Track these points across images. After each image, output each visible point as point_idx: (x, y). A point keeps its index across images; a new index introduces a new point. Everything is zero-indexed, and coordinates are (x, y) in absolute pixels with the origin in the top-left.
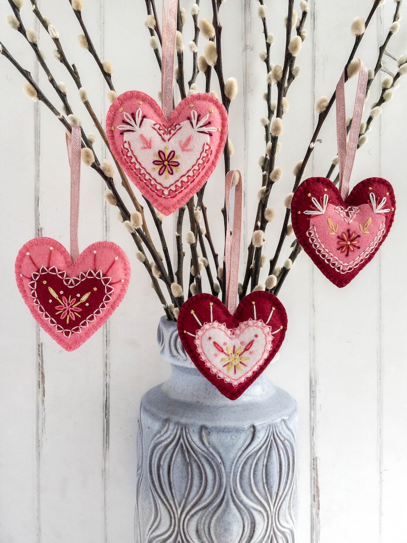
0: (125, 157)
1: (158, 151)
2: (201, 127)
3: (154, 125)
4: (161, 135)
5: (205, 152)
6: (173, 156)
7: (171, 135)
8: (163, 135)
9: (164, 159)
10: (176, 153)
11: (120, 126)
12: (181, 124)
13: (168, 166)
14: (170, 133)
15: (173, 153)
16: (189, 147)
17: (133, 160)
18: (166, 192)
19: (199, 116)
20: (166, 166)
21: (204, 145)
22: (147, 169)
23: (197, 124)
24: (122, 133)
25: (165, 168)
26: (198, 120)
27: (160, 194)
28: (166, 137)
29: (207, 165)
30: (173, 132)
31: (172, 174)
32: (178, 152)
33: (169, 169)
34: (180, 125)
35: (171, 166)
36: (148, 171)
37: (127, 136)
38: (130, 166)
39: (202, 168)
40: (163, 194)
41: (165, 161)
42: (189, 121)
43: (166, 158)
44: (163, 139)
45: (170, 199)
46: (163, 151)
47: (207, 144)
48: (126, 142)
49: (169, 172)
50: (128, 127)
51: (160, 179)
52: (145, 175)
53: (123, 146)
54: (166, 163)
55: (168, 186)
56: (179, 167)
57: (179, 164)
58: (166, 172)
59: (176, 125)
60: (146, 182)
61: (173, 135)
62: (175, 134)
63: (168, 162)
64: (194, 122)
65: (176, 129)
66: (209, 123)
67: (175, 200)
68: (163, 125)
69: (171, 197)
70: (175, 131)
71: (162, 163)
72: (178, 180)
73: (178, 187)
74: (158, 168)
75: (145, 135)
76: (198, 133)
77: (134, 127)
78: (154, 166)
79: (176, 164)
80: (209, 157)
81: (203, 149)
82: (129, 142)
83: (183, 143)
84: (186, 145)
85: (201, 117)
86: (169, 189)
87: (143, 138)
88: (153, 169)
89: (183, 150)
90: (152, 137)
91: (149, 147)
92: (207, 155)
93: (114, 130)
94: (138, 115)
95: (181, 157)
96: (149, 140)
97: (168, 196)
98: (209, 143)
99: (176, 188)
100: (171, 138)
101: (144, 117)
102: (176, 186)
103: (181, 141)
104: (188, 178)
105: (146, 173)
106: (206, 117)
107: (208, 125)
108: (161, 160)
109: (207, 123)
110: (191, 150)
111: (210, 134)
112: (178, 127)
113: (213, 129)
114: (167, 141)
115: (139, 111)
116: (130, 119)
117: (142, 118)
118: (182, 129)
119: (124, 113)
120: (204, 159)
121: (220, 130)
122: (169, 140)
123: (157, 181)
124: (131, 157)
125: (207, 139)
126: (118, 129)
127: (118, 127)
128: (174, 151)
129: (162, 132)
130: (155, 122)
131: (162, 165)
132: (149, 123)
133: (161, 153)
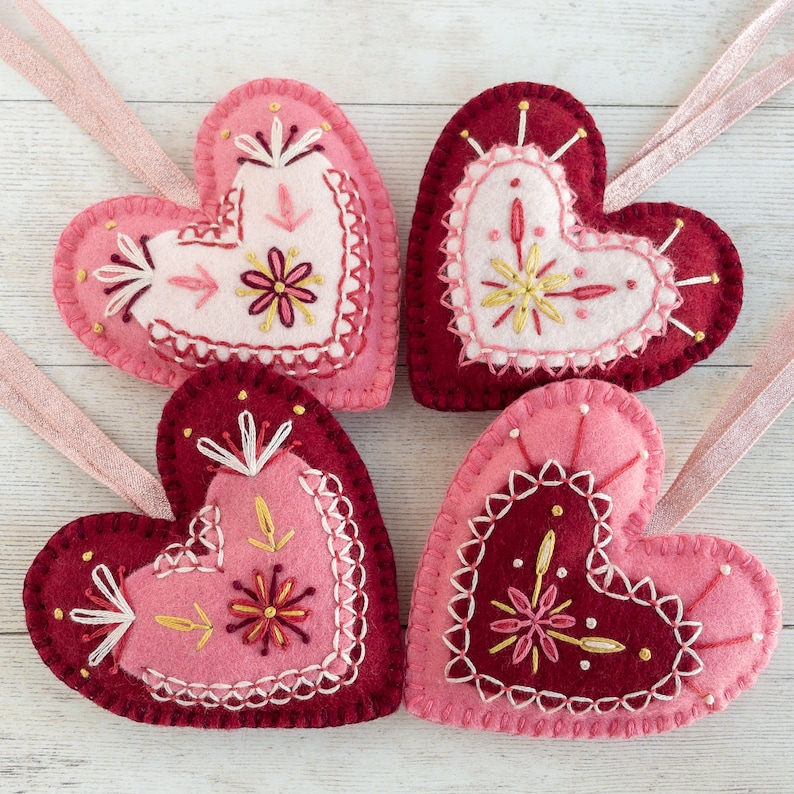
0: (178, 359)
1: (239, 278)
3: (180, 237)
4: (213, 245)
5: (342, 191)
6: (282, 260)
7: (236, 224)
8: (217, 241)
9: (266, 284)
10: (280, 248)
11: (107, 309)
12: (233, 186)
13: (288, 290)
14: (231, 223)
15: (276, 255)
16: (298, 213)
17: (202, 348)
18: (337, 350)
19: (259, 136)
20: (285, 295)
21: (324, 178)
23: (269, 153)
24: (127, 317)
25: (289, 301)
26: (266, 145)
27: (329, 368)
28: (229, 236)
30: (233, 216)
31: (314, 298)
32: (284, 241)
33: (300, 294)
34: (235, 190)
35: (298, 285)
36: (256, 342)
37: (142, 313)
39: (365, 230)
40: (332, 361)
41: (273, 283)
42: (247, 164)
43: (271, 276)
45: (360, 358)
46: (252, 268)
47: (330, 171)
48: (150, 326)
49: (306, 301)
50: (128, 292)
51: (298, 335)
52: (256, 357)
53: (154, 341)
54: (280, 287)
55: (330, 335)
56: (315, 270)
57: (309, 265)
58: (297, 306)
59: (226, 199)
61: (240, 220)
62: (241, 214)
63: (283, 280)
64: (260, 154)
65: (232, 205)
66: (294, 130)
68: (200, 223)
69: (358, 354)
70: (236, 207)
71: (271, 295)
72: (339, 302)
73: (352, 314)
74: (272, 314)
75: (178, 272)
76: (289, 167)
77: (138, 279)
78: (260, 318)
79: (303, 272)
80: (357, 196)
81: (332, 189)
82: (157, 321)
83: (278, 215)
84: (288, 212)
85: (265, 133)
86: (337, 337)
87: (179, 281)
88: (262, 328)
89: (290, 228)
90: (199, 263)
91: (212, 287)
92: (352, 196)
93: (104, 329)
94: (128, 248)
95: (298, 247)
96: (198, 275)
97: (349, 355)
98: (332, 167)
99: (349, 321)
100: (241, 230)
101: (143, 241)
102: (346, 317)
103: (270, 217)
104: (356, 277)
105: (256, 352)
106: (274, 126)
107: (296, 137)
108: (265, 291)
109: (289, 133)
110: (308, 213)
111: (318, 148)
112: (234, 197)
113: (313, 135)
114: (239, 242)
115: (123, 240)
116: (119, 273)
117: (141, 249)
118: (246, 194)
119: (95, 273)
120: (351, 208)
121: (330, 127)
122: (241, 235)
123: (297, 345)
124: (192, 347)
125: (320, 162)
126: (109, 317)
127: (107, 314)
128: (274, 249)
129: (209, 237)
130: (174, 233)
131: (276, 299)
132: (164, 243)
133: (250, 278)
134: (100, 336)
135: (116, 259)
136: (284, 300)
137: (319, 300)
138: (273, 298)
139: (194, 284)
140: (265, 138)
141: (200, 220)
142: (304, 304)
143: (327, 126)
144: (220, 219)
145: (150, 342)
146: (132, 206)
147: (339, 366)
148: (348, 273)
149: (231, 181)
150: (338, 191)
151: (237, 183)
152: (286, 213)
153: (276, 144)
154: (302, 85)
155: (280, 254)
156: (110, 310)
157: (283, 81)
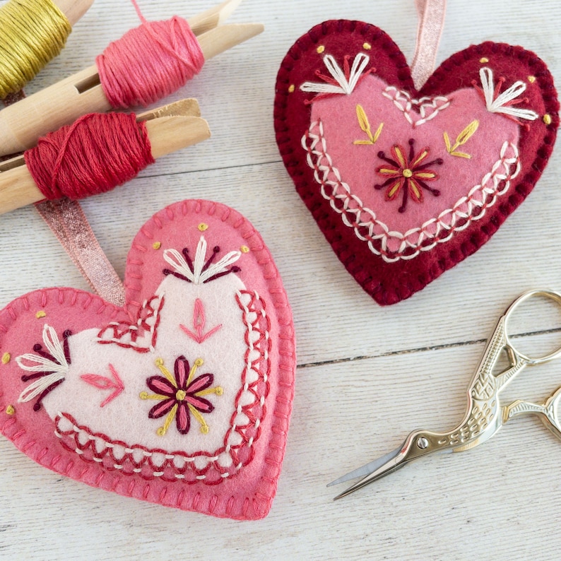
0: (78, 451)
1: (144, 382)
2: (205, 268)
3: (99, 335)
4: (128, 346)
5: (251, 310)
6: (187, 369)
7: (152, 329)
8: (133, 344)
9: (170, 390)
10: (188, 358)
11: (21, 395)
12: (156, 294)
13: (189, 399)
14: (148, 328)
15: (182, 363)
16: (209, 326)
17: (100, 445)
18: (225, 461)
19: (185, 253)
20: (184, 403)
21: (237, 297)
22: (143, 444)
23: (192, 269)
24: (38, 406)
25: (187, 409)
26: (190, 262)
27: (216, 477)
28: (144, 340)
29: (273, 334)
30: (151, 321)
31: (211, 408)
32: (193, 351)
33: (198, 403)
34: (157, 297)
35: (197, 394)
36: (151, 446)
37: (52, 405)
38: (102, 464)
39: (266, 347)
40: (222, 470)
41: (175, 391)
42: (171, 276)
43: (174, 383)
44: (143, 350)
45: (246, 469)
46: (159, 373)
47: (243, 292)
48: (57, 419)
49: (203, 411)
50: (44, 383)
51: (190, 443)
52: (149, 459)
53: (59, 432)
54: (181, 395)
55: (221, 445)
56: (216, 381)
57: (211, 376)
58: (194, 414)
59: (148, 303)
60: (161, 474)
61: (156, 326)
62: (158, 321)
63: (185, 388)
64: (183, 269)
65: (153, 310)
66: (217, 250)
67: (258, 461)
68: (122, 323)
69: (246, 464)
70: (155, 314)
71: (172, 402)
72: (235, 414)
73: (245, 427)
74: (169, 419)
75: (92, 370)
76: (207, 284)
77: (54, 372)
78: (159, 422)
79: (205, 382)
80: (264, 315)
81: (242, 308)
82: (64, 414)
83: (190, 327)
84: (200, 325)
85: (191, 250)
86: (228, 448)
87: (90, 379)
88: (159, 432)
89: (200, 340)
90: (112, 363)
91: (119, 388)
92: (259, 314)
93: (15, 412)
94: (51, 340)
95: (204, 358)
96: (108, 375)
97: (236, 465)
98: (244, 288)
99: (241, 433)
100: (155, 336)
101: (66, 335)
102: (238, 429)
103: (182, 327)
104: (253, 392)
105: (150, 454)
106: (199, 244)
107: (217, 256)
108: (167, 397)
109: (212, 253)
110: (217, 329)
111: (235, 269)
112: (155, 304)
113: (233, 257)
114: (151, 347)
115: (48, 331)
116: (38, 364)
117: (62, 343)
118: (166, 303)
119: (18, 359)
120: (257, 326)
121: (248, 250)
122: (154, 343)
123: (189, 452)
124: (91, 443)
125: (234, 283)
126: (22, 403)
127: (20, 400)
128: (182, 358)
129: (126, 338)
130: (96, 331)
131: (176, 406)
132: (84, 340)
133: (155, 383)
134: (10, 417)
135: (39, 349)
136: (183, 408)
137: (215, 411)
138: (173, 405)
139: (102, 383)
140: (190, 255)
141: (121, 320)
142: (200, 413)
143: (246, 249)
144: (139, 322)
145: (56, 432)
146: (64, 297)
147: (226, 475)
148: (246, 386)
149: (155, 288)
150: (247, 310)
151: (160, 292)
152: (198, 326)
153: (199, 262)
154: (230, 209)
155: (186, 363)
156: (24, 397)
157: (214, 203)
